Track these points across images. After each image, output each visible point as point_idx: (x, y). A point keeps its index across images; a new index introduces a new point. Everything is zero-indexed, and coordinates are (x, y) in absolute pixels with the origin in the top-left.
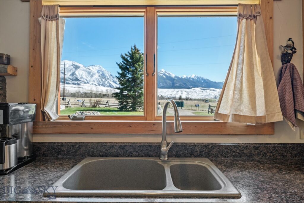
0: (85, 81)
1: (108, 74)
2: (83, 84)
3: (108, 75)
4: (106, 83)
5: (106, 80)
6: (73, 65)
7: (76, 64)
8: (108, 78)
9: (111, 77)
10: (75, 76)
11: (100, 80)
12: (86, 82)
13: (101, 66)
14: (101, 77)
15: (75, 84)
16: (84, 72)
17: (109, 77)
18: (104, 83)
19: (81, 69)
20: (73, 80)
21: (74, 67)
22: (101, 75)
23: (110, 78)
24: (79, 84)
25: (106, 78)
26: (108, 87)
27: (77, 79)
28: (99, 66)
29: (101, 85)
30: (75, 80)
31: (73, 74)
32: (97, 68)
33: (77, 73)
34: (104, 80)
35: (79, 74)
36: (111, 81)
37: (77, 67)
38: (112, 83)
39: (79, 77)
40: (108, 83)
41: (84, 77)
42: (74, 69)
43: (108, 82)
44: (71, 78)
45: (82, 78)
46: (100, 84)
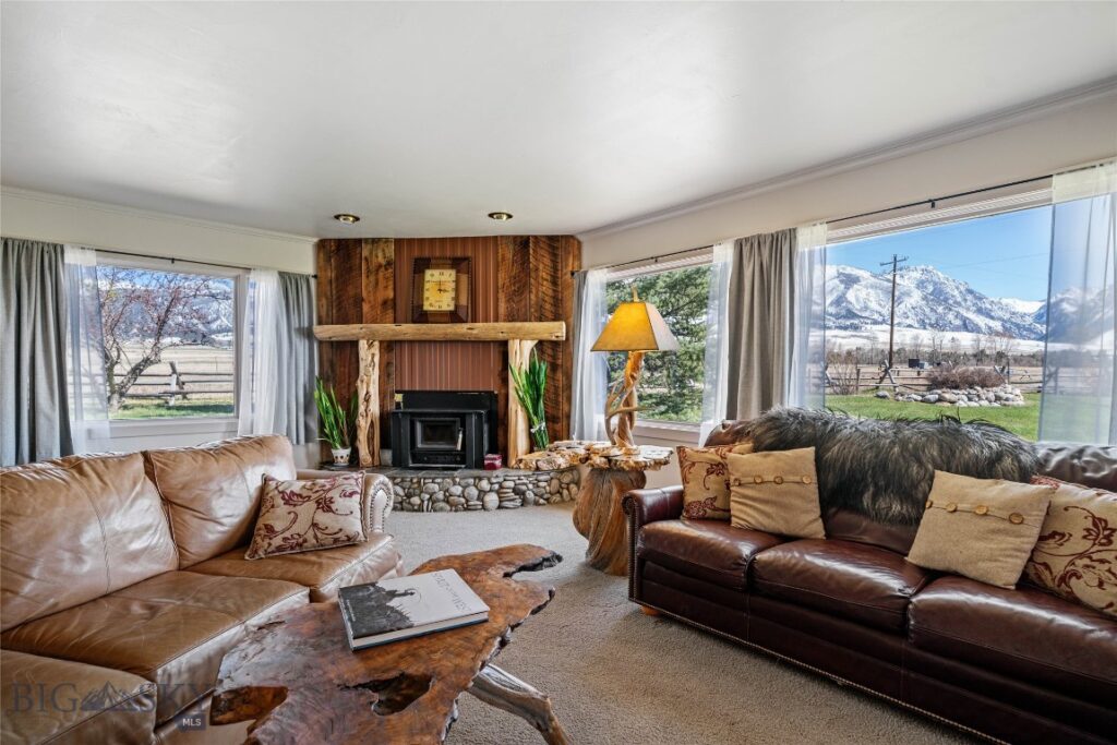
0: (876, 316)
1: (957, 288)
2: (869, 327)
3: (956, 293)
4: (951, 316)
5: (950, 310)
6: (840, 274)
7: (849, 270)
8: (956, 302)
9: (969, 297)
10: (844, 304)
11: (927, 310)
12: (880, 319)
13: (930, 268)
14: (932, 300)
15: (845, 328)
16: (872, 291)
17: (959, 299)
18: (941, 317)
19: (863, 283)
20: (837, 316)
21: (842, 282)
22: (931, 294)
23: (965, 300)
24: (856, 328)
25: (951, 302)
26: (957, 329)
27: (851, 314)
28: (923, 267)
29: (931, 325)
30: (845, 317)
31: (838, 302)
32: (917, 275)
33: (851, 296)
34: (940, 309)
35: (857, 300)
36: (968, 309)
37: (850, 281)
38: (971, 316)
39: (856, 307)
40: (956, 317)
41: (873, 305)
42: (843, 286)
43: (958, 313)
44: (834, 312)
45: (866, 308)
46: (927, 321)
